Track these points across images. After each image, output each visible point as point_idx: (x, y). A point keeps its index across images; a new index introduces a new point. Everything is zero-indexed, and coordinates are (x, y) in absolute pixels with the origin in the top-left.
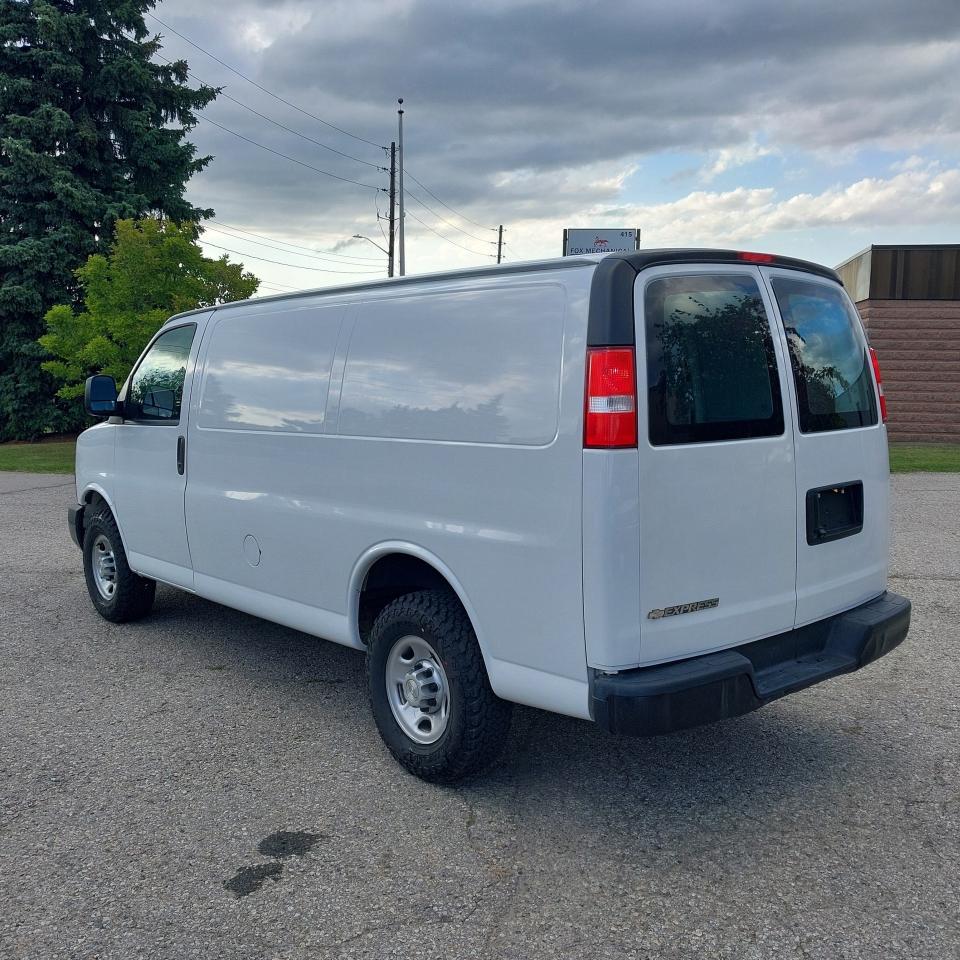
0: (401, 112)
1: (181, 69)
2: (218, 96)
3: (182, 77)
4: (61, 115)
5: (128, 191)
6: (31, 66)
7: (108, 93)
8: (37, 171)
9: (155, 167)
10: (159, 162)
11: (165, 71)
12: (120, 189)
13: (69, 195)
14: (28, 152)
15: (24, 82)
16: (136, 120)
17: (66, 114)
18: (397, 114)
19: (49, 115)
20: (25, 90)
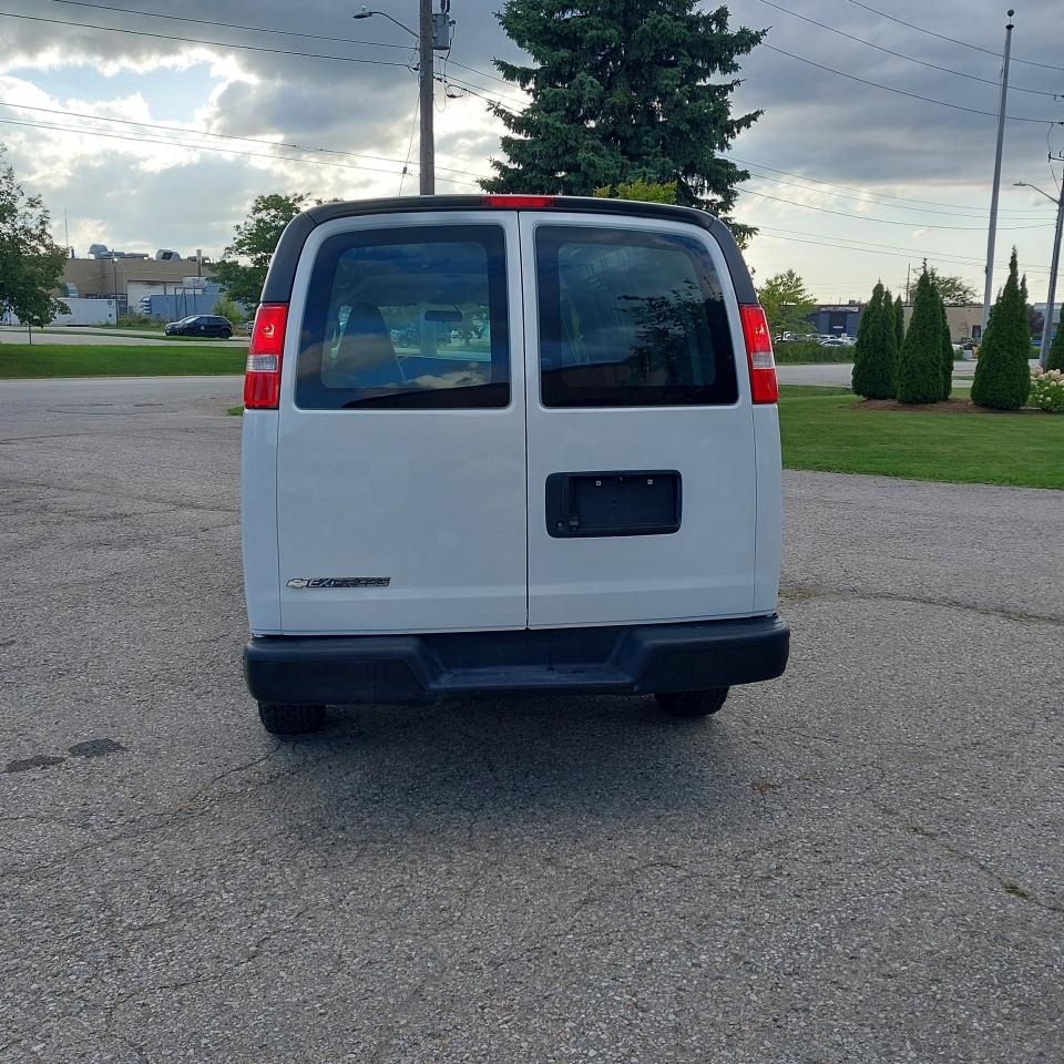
0: (1010, 27)
1: (721, 16)
2: (763, 39)
3: (722, 25)
4: (591, 82)
5: (656, 155)
6: (572, 36)
7: (643, 53)
8: (566, 143)
9: (685, 127)
10: (688, 121)
11: (707, 21)
12: (647, 154)
13: (591, 165)
14: (558, 124)
15: (564, 53)
16: (668, 78)
17: (596, 82)
18: (1006, 30)
19: (582, 84)
20: (564, 61)
